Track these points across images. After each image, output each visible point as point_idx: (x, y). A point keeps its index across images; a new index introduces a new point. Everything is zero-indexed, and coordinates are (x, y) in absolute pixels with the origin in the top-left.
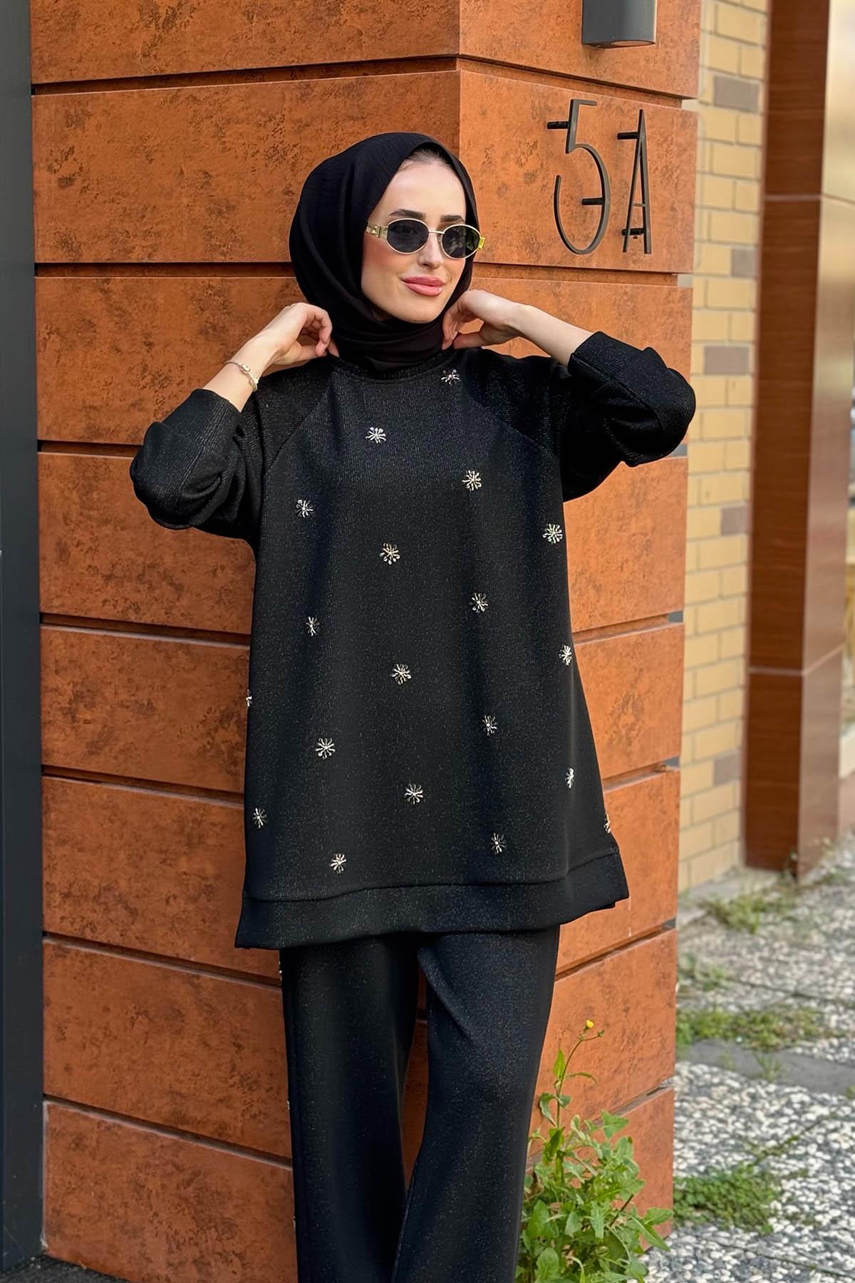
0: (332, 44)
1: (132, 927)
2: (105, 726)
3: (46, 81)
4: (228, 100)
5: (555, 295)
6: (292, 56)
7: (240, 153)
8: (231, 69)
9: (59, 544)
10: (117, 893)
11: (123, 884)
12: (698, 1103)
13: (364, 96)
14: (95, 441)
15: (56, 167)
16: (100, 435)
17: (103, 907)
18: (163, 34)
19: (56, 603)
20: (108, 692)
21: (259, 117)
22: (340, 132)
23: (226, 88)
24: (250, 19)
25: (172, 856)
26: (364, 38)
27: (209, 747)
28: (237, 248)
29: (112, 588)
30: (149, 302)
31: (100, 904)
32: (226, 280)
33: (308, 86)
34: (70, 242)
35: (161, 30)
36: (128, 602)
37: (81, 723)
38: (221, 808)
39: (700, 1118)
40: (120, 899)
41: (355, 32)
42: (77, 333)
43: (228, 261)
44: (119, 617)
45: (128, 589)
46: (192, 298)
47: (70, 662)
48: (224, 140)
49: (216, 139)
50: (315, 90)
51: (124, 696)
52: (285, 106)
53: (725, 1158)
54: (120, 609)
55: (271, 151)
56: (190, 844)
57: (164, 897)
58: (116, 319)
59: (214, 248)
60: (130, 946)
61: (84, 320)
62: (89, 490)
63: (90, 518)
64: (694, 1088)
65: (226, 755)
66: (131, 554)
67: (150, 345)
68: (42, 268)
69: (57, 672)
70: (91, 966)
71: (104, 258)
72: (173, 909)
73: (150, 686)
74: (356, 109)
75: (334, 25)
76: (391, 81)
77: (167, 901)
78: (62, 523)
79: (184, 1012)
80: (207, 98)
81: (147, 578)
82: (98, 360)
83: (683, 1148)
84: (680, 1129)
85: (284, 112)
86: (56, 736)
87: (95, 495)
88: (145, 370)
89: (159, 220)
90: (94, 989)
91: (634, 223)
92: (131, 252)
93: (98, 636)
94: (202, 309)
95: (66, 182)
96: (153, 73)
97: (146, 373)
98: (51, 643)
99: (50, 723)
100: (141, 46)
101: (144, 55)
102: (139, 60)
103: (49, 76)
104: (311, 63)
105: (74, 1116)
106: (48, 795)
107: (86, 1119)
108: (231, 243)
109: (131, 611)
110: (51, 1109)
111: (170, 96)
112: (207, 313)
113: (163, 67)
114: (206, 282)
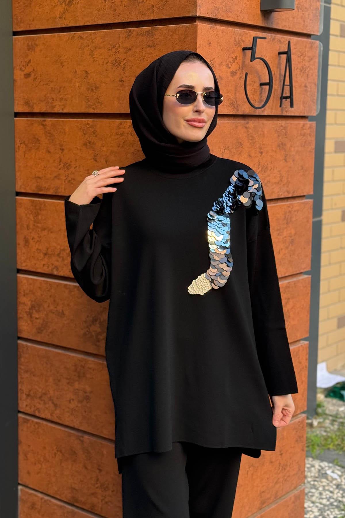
0: (140, 12)
1: (55, 412)
2: (44, 321)
3: (19, 30)
4: (96, 38)
5: (246, 127)
6: (123, 17)
7: (101, 63)
8: (97, 24)
9: (25, 238)
10: (49, 396)
11: (51, 392)
12: (322, 482)
13: (155, 36)
14: (40, 193)
15: (23, 69)
16: (41, 190)
17: (43, 402)
18: (68, 8)
19: (24, 264)
20: (46, 305)
21: (109, 46)
22: (144, 53)
23: (95, 33)
25: (72, 381)
26: (155, 9)
27: (87, 333)
28: (99, 107)
29: (47, 259)
30: (62, 130)
31: (42, 400)
32: (95, 121)
33: (130, 31)
34: (29, 103)
35: (67, 6)
36: (54, 266)
37: (34, 319)
38: (93, 361)
39: (322, 491)
40: (50, 399)
41: (151, 6)
42: (32, 144)
43: (96, 112)
44: (49, 272)
45: (54, 259)
46: (81, 129)
47: (30, 291)
48: (94, 56)
49: (90, 56)
50: (133, 33)
51: (52, 307)
52: (120, 41)
53: (331, 512)
54: (50, 268)
55: (114, 61)
56: (79, 377)
57: (68, 399)
58: (48, 138)
59: (90, 106)
60: (55, 420)
61: (35, 138)
62: (37, 215)
63: (38, 227)
64: (320, 474)
65: (95, 337)
66: (55, 244)
67: (63, 150)
68: (17, 115)
69: (24, 295)
70: (38, 428)
71: (43, 110)
72: (72, 405)
73: (62, 304)
74: (151, 42)
75: (142, 3)
76: (166, 29)
77: (70, 402)
78: (26, 229)
79: (77, 452)
80: (87, 37)
81: (61, 255)
82: (41, 156)
83: (313, 506)
84: (312, 496)
85: (120, 44)
86: (24, 324)
87: (40, 217)
88: (60, 161)
89: (65, 93)
90: (39, 438)
91: (286, 93)
92: (55, 107)
93: (41, 280)
94: (85, 134)
95: (28, 76)
96: (64, 26)
97: (61, 163)
98: (22, 282)
99: (21, 318)
100: (58, 13)
101: (60, 18)
102: (58, 20)
103: (20, 28)
104: (131, 20)
105: (31, 494)
106: (20, 350)
107: (36, 496)
108: (97, 104)
109: (55, 270)
110: (21, 490)
111: (71, 36)
112: (87, 136)
113: (68, 23)
114: (86, 121)
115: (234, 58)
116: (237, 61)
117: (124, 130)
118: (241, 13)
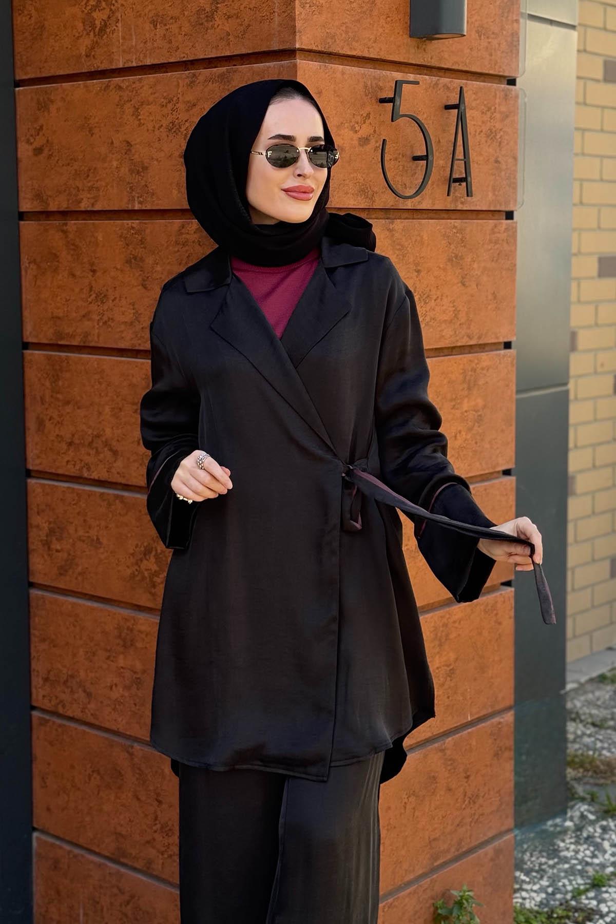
0: (210, 43)
1: (89, 706)
2: (69, 554)
3: (24, 77)
4: (143, 86)
6: (183, 53)
7: (151, 128)
8: (143, 64)
9: (38, 418)
10: (78, 680)
11: (82, 674)
13: (232, 82)
14: (60, 343)
15: (32, 140)
16: (62, 339)
17: (70, 689)
18: (99, 40)
19: (38, 461)
20: (71, 530)
21: (163, 100)
23: (141, 79)
24: (155, 26)
25: (114, 654)
26: (231, 38)
27: (137, 573)
28: (149, 199)
29: (72, 452)
30: (93, 240)
31: (68, 687)
32: (142, 223)
33: (194, 75)
34: (41, 195)
35: (97, 37)
36: (83, 463)
37: (54, 551)
38: (146, 620)
40: (81, 685)
41: (225, 34)
42: (47, 263)
43: (144, 208)
44: (77, 474)
45: (83, 452)
46: (121, 236)
47: (46, 506)
48: (139, 117)
49: (134, 117)
50: (199, 78)
51: (81, 532)
52: (179, 91)
54: (77, 467)
55: (171, 125)
56: (125, 646)
57: (109, 684)
58: (72, 252)
59: (134, 199)
60: (88, 720)
61: (51, 253)
62: (56, 379)
63: (57, 399)
65: (148, 580)
66: (84, 427)
67: (94, 271)
68: (24, 215)
69: (38, 513)
70: (62, 734)
71: (64, 206)
72: (115, 694)
73: (97, 526)
75: (211, 29)
76: (250, 71)
77: (111, 688)
78: (40, 403)
79: (123, 772)
80: (128, 86)
81: (94, 445)
82: (61, 282)
85: (179, 96)
86: (38, 560)
87: (60, 383)
88: (91, 290)
89: (97, 178)
90: (64, 751)
92: (81, 202)
93: (64, 487)
94: (127, 245)
95: (38, 151)
96: (93, 70)
97: (92, 293)
98: (34, 491)
99: (34, 550)
100: (84, 48)
101: (87, 56)
102: (83, 60)
103: (26, 74)
104: (196, 58)
105: (52, 845)
106: (33, 604)
107: (61, 848)
108: (146, 195)
109: (85, 470)
110: (38, 838)
111: (104, 86)
112: (131, 247)
113: (99, 64)
114: (130, 224)
115: (365, 115)
116: (369, 121)
117: (188, 236)
118: (375, 42)
